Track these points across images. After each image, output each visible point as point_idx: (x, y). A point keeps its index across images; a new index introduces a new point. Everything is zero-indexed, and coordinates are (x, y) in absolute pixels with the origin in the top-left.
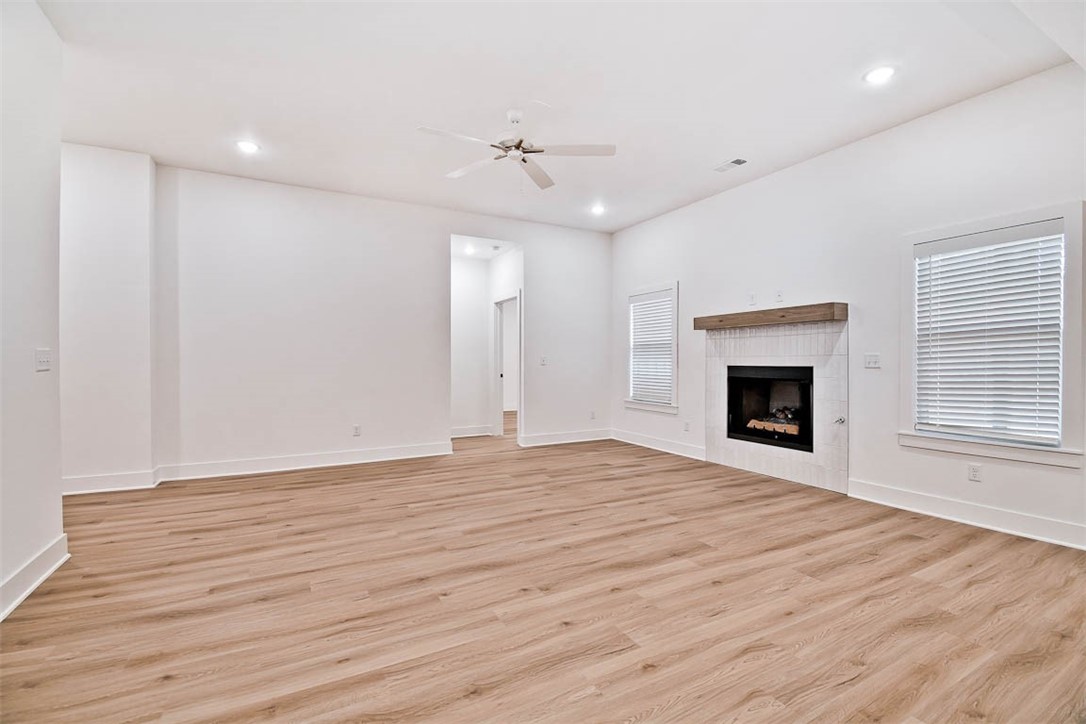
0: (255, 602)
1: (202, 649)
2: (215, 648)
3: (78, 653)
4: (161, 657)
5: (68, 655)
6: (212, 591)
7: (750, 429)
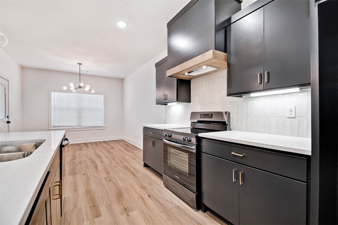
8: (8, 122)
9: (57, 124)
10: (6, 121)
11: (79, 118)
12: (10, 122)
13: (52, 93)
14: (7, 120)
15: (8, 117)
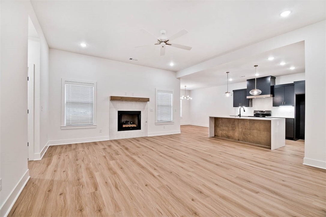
0: (251, 182)
1: (273, 181)
2: (270, 180)
3: (305, 197)
4: (283, 185)
5: (307, 198)
6: (257, 193)
7: (124, 127)
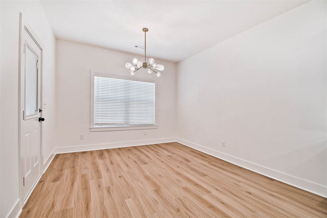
8: (41, 119)
9: (100, 122)
10: (38, 118)
11: (127, 113)
12: (43, 120)
13: (95, 77)
14: (39, 115)
15: (40, 111)
